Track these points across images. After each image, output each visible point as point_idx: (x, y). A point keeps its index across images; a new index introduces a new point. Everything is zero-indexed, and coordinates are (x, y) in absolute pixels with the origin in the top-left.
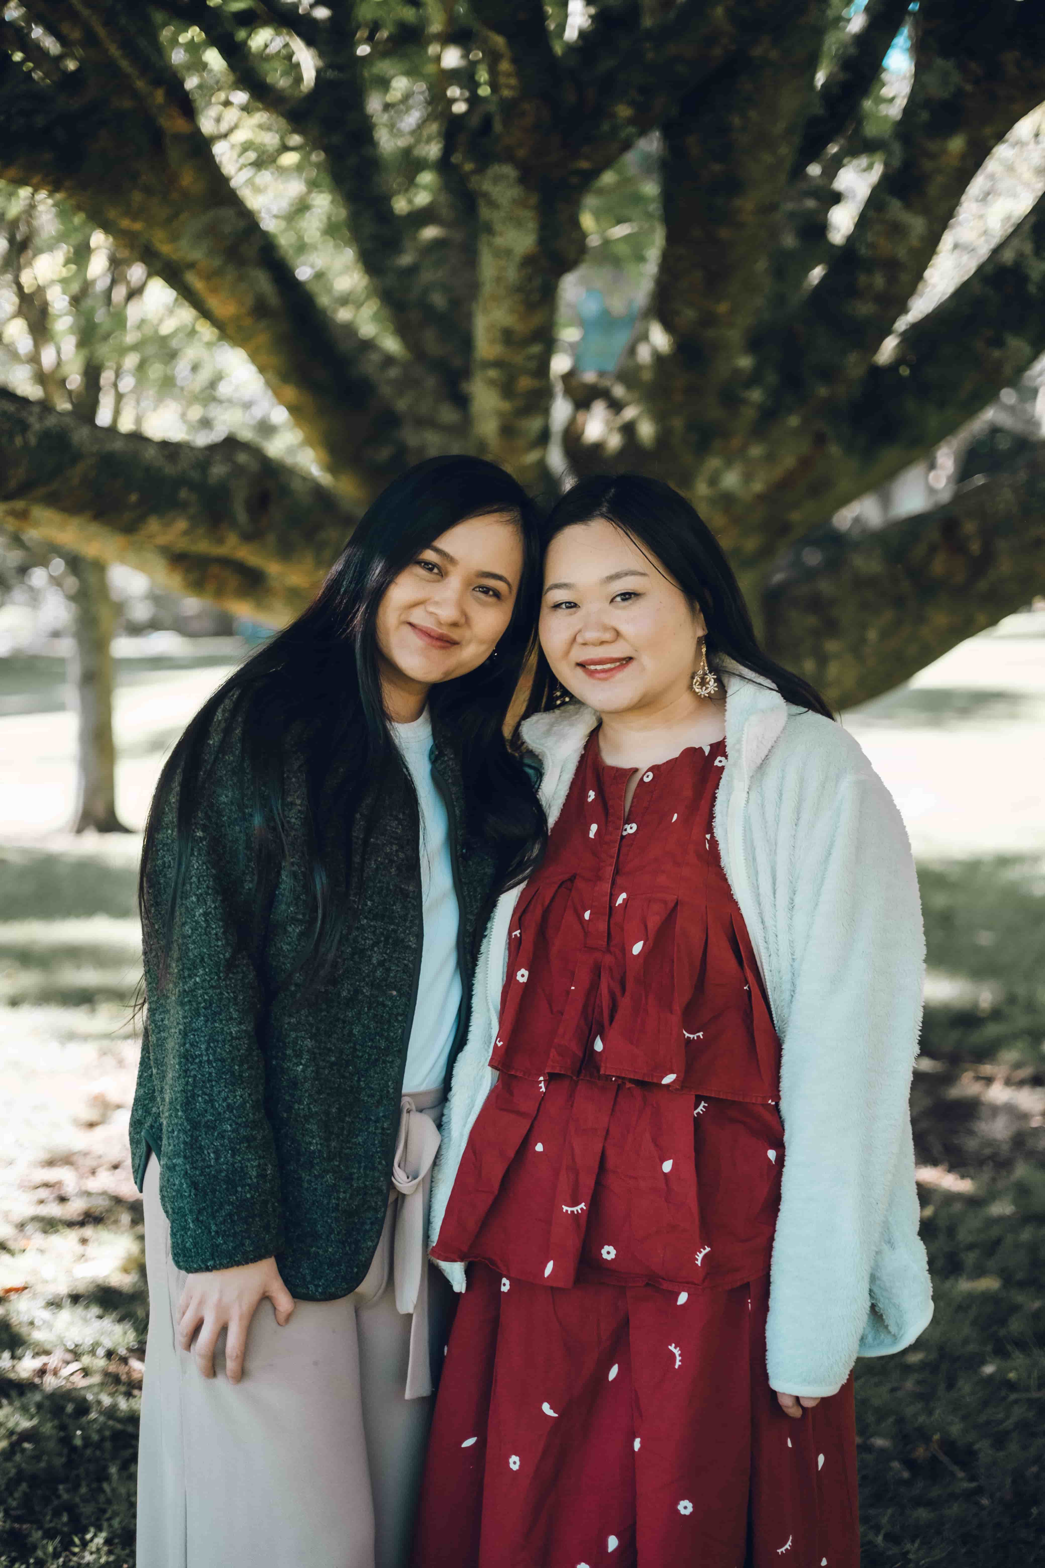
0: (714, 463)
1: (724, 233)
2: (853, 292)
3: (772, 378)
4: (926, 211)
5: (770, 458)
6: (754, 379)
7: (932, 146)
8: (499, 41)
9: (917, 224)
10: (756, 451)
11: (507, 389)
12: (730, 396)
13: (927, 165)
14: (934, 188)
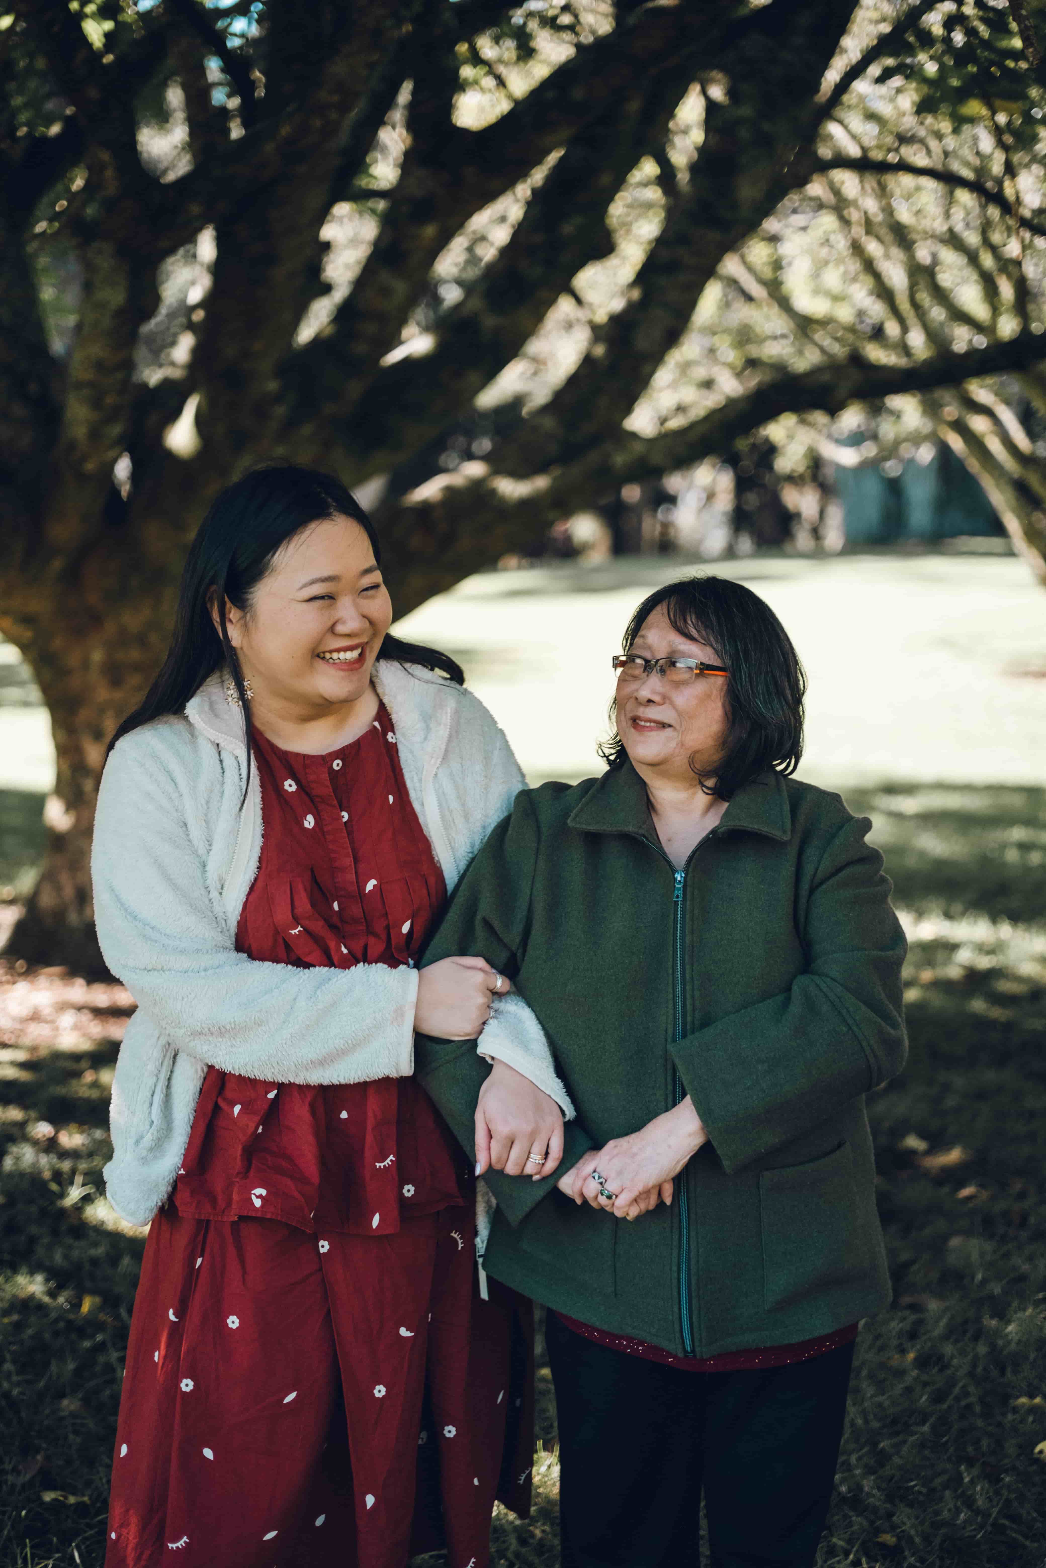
0: (246, 458)
1: (261, 293)
3: (292, 397)
4: (407, 277)
7: (412, 231)
8: (105, 156)
9: (401, 288)
12: (261, 411)
13: (409, 244)
14: (415, 261)
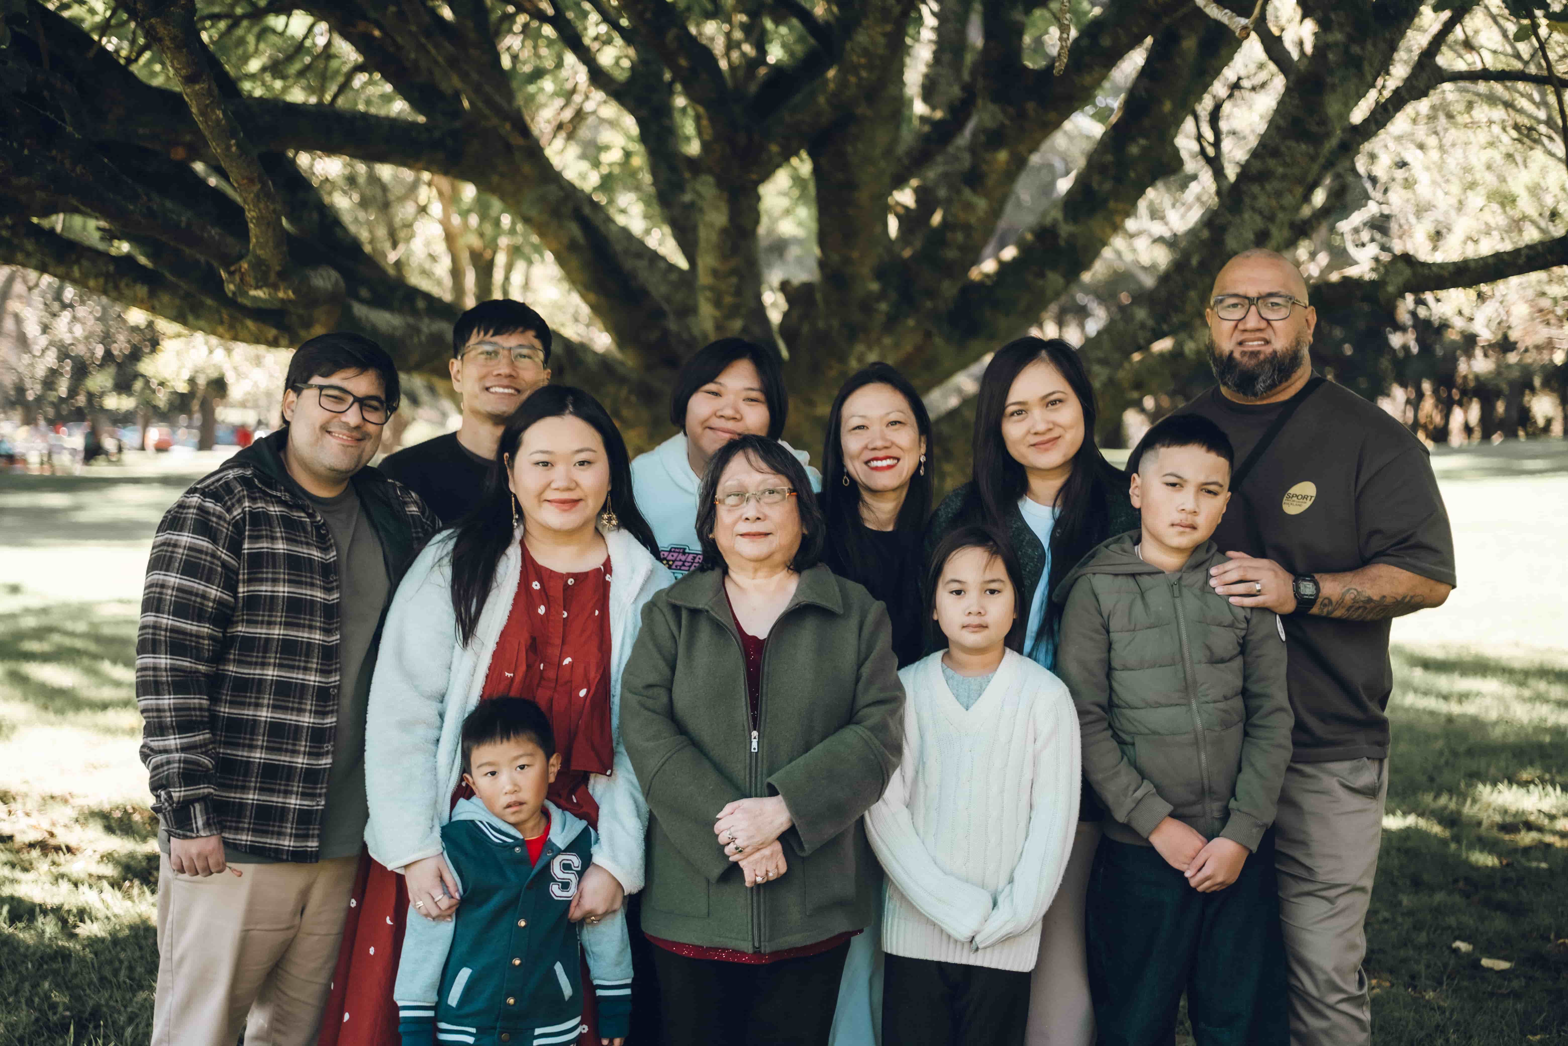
0: (860, 348)
1: (851, 212)
2: (945, 245)
3: (893, 295)
4: (987, 195)
5: (897, 344)
6: (882, 296)
7: (988, 156)
9: (981, 204)
10: (887, 341)
11: (717, 303)
12: (867, 306)
13: (985, 167)
14: (991, 181)
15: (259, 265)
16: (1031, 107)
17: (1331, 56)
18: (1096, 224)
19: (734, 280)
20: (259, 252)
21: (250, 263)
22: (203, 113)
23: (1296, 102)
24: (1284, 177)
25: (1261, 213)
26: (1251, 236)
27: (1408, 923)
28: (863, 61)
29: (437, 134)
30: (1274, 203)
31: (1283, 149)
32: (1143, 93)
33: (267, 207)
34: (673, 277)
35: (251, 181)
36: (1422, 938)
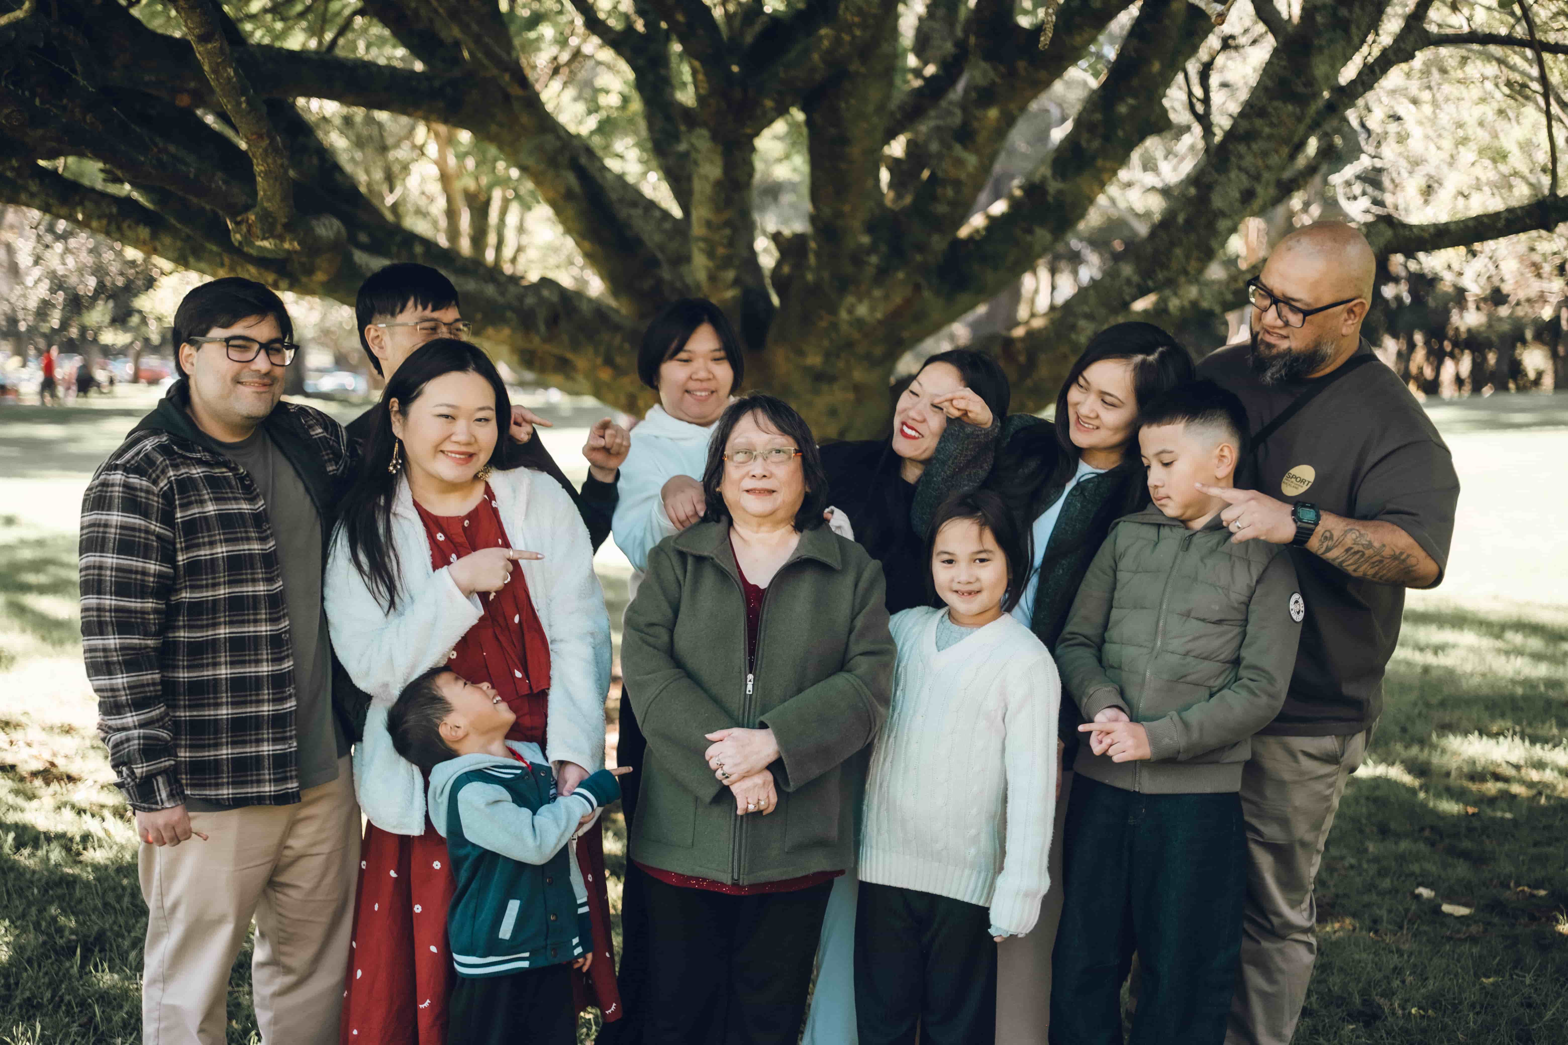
0: (850, 299)
1: (843, 166)
2: (934, 198)
3: (884, 248)
4: (977, 152)
5: (886, 297)
6: (872, 249)
9: (972, 160)
10: (877, 293)
11: (710, 254)
12: (857, 259)
13: (976, 124)
14: (981, 138)
15: (266, 218)
16: (1021, 65)
17: (1319, 19)
18: (1084, 182)
19: (727, 232)
20: (266, 204)
21: (257, 215)
22: (215, 71)
23: (1283, 63)
24: (1270, 137)
25: (1247, 173)
26: (1238, 195)
27: (1373, 869)
28: (856, 19)
29: (437, 84)
30: (1260, 163)
31: (1270, 110)
32: (1133, 53)
33: (275, 161)
34: (667, 226)
35: (261, 136)
36: (1386, 883)
